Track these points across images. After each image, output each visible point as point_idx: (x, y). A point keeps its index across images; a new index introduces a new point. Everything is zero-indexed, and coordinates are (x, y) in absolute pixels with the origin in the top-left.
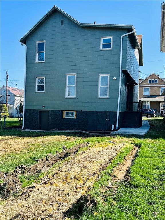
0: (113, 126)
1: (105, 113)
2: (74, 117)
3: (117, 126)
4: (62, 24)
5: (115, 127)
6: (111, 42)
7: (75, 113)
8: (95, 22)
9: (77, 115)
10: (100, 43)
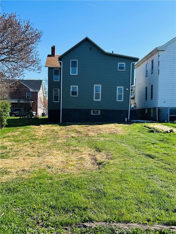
0: (126, 119)
1: (121, 111)
2: (99, 114)
3: (129, 119)
4: (91, 49)
5: (127, 119)
6: (124, 66)
7: (99, 112)
8: (113, 52)
9: (101, 113)
10: (118, 66)
